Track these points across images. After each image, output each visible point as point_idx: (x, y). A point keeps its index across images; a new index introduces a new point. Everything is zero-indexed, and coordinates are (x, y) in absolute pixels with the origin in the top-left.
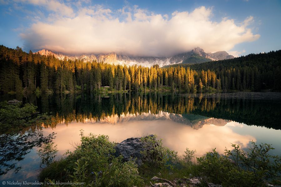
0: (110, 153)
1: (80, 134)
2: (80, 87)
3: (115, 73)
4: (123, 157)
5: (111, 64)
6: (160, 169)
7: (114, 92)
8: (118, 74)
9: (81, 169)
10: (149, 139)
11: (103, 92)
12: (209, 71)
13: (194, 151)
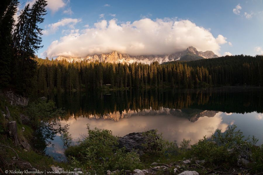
0: (114, 145)
1: (87, 127)
2: (84, 86)
3: (116, 71)
4: (126, 148)
5: (112, 62)
6: (160, 157)
7: (115, 89)
8: (118, 72)
9: (92, 154)
10: (150, 134)
11: (105, 90)
12: (202, 67)
13: (189, 140)
